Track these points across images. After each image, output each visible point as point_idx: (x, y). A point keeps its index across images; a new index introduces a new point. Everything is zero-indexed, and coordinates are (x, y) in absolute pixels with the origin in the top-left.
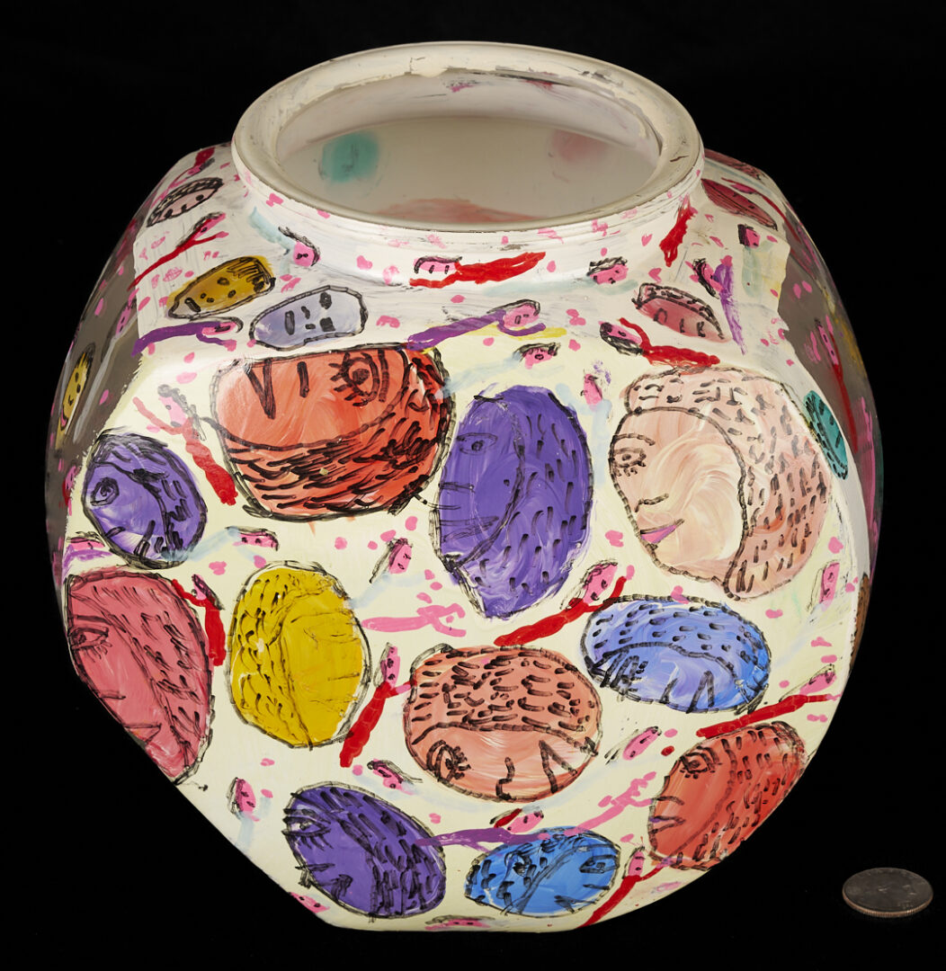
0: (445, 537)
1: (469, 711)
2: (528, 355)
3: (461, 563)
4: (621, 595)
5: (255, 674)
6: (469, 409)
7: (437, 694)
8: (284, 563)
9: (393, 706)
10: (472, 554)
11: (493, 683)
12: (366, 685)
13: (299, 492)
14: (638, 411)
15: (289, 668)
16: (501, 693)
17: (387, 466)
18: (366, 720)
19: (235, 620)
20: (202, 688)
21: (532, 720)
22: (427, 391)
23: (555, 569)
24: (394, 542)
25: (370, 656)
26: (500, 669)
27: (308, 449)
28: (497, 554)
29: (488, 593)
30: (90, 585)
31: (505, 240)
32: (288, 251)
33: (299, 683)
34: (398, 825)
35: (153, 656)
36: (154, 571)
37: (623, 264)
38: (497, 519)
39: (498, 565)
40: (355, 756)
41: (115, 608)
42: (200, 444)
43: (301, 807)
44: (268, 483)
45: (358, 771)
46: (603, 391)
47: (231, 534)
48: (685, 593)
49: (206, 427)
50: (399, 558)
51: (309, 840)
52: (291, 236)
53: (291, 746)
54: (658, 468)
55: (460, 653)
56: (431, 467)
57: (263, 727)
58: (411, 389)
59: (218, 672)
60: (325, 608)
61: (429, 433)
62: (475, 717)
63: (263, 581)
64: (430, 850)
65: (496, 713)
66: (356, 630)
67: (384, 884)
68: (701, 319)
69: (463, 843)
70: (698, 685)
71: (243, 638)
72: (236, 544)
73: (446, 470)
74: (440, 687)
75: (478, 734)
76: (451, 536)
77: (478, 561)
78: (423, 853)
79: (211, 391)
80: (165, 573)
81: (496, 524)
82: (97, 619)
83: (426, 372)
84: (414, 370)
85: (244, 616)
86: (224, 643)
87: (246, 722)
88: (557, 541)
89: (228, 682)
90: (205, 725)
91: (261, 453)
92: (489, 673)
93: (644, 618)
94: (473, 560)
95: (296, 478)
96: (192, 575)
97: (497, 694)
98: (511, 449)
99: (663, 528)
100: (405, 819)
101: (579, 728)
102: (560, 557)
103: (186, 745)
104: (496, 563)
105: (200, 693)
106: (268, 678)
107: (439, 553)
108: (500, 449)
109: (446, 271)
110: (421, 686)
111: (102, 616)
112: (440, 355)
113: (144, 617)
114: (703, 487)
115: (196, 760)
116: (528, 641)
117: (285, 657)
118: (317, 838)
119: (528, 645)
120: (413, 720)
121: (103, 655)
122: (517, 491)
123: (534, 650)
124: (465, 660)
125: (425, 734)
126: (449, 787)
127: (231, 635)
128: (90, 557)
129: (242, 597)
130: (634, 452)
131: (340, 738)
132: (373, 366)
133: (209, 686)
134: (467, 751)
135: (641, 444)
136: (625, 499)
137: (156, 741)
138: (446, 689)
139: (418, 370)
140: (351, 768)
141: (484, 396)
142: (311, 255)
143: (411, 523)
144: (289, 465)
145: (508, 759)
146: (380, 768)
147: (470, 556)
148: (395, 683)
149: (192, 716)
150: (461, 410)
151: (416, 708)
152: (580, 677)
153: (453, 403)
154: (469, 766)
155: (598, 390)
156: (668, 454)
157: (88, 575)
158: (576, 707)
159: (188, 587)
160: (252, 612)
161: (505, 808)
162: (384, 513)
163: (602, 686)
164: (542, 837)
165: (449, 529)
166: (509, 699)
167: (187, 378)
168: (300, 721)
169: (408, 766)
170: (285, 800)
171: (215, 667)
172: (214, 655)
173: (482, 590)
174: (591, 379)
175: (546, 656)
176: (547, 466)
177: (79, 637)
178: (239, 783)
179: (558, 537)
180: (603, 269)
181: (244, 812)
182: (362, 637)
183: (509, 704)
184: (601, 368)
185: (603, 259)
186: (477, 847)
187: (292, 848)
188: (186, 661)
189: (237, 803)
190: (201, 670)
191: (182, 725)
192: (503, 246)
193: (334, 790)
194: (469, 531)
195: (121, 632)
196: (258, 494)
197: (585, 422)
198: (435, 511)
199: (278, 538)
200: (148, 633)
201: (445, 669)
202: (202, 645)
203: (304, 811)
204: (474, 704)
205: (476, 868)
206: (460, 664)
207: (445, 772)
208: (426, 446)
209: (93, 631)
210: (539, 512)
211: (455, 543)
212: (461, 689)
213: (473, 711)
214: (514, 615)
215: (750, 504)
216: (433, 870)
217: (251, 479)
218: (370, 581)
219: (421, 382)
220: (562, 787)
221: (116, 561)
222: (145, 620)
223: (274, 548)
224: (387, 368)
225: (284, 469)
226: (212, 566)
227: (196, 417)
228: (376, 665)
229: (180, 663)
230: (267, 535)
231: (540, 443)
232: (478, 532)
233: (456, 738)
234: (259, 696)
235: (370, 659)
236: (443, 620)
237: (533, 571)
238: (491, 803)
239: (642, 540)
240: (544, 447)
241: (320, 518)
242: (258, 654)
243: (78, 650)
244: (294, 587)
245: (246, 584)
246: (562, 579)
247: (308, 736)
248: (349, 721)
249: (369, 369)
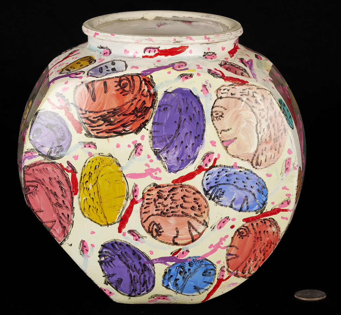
0: (154, 142)
1: (163, 209)
2: (183, 77)
3: (160, 152)
4: (216, 165)
5: (88, 197)
6: (162, 96)
7: (152, 203)
8: (98, 154)
9: (137, 208)
10: (164, 148)
11: (171, 198)
12: (127, 200)
13: (104, 128)
14: (221, 98)
15: (100, 194)
16: (174, 202)
17: (134, 117)
18: (127, 214)
19: (82, 177)
20: (70, 204)
21: (185, 213)
22: (148, 90)
23: (192, 154)
24: (137, 144)
25: (128, 188)
26: (173, 192)
27: (107, 112)
28: (172, 149)
29: (169, 163)
30: (32, 168)
31: (175, 40)
32: (101, 53)
33: (104, 200)
34: (138, 256)
35: (53, 194)
36: (53, 161)
37: (215, 55)
38: (172, 135)
39: (173, 153)
40: (123, 228)
41: (40, 176)
42: (70, 112)
43: (104, 250)
44: (93, 125)
45: (124, 234)
46: (209, 90)
47: (80, 144)
48: (238, 165)
49: (72, 106)
50: (138, 151)
51: (107, 264)
52: (102, 48)
53: (101, 226)
54: (228, 119)
55: (160, 187)
56: (149, 117)
57: (91, 218)
58: (142, 89)
59: (76, 197)
60: (112, 170)
61: (148, 105)
62: (165, 211)
63: (91, 162)
64: (149, 266)
65: (172, 210)
66: (123, 178)
67: (134, 281)
68: (242, 72)
69: (161, 263)
70: (243, 201)
71: (84, 184)
72: (82, 148)
73: (154, 117)
74: (153, 200)
75: (166, 218)
76: (156, 142)
77: (166, 151)
78: (147, 267)
79: (74, 93)
80: (57, 161)
81: (172, 137)
82: (34, 181)
83: (148, 83)
84: (143, 82)
85: (85, 175)
86: (78, 186)
87: (85, 217)
88: (193, 144)
89: (79, 201)
90: (71, 219)
91: (91, 114)
92: (170, 194)
93: (224, 174)
94: (164, 151)
95: (103, 122)
96: (67, 161)
97: (173, 202)
98: (177, 110)
99: (230, 140)
100: (141, 253)
101: (201, 216)
102: (194, 150)
103: (64, 228)
104: (172, 152)
105: (69, 207)
106: (93, 199)
107: (152, 149)
108: (173, 110)
109: (155, 52)
110: (146, 200)
111: (36, 180)
112: (152, 77)
113: (50, 179)
114: (243, 126)
115: (68, 234)
116: (184, 182)
117: (99, 190)
118: (110, 263)
119: (183, 183)
120: (143, 213)
121: (36, 195)
122: (179, 126)
123: (186, 185)
124: (162, 189)
125: (147, 219)
126: (156, 239)
127: (80, 183)
128: (32, 158)
129: (84, 168)
130: (220, 112)
131: (118, 221)
132: (129, 81)
133: (73, 203)
134: (162, 225)
135: (222, 110)
136: (216, 129)
137: (54, 227)
138: (155, 200)
139: (145, 82)
140: (122, 233)
141: (168, 91)
142: (109, 52)
143: (143, 138)
144: (100, 118)
145: (177, 228)
146: (132, 233)
147: (163, 150)
148: (137, 198)
149: (66, 216)
150: (160, 96)
151: (145, 208)
152: (202, 196)
153: (157, 94)
154: (163, 231)
155: (207, 90)
156: (231, 113)
157: (31, 165)
158: (200, 208)
159: (65, 165)
160: (88, 173)
161: (176, 248)
162: (133, 134)
163: (209, 200)
164: (189, 260)
165: (156, 139)
166: (177, 204)
167: (65, 89)
168: (104, 215)
169: (142, 232)
170: (98, 248)
171: (75, 196)
172: (74, 191)
173: (167, 162)
174: (204, 86)
175: (190, 187)
176: (190, 116)
177: (28, 189)
178: (83, 242)
179: (194, 142)
180: (208, 55)
181: (85, 254)
182: (125, 181)
183: (177, 206)
184: (208, 82)
185: (208, 51)
186: (166, 264)
187: (101, 268)
188: (64, 194)
189: (82, 250)
190: (70, 197)
191: (63, 220)
192: (174, 42)
193: (116, 243)
194: (163, 140)
195: (42, 185)
196: (90, 129)
197: (202, 101)
198: (151, 133)
199: (96, 145)
200: (51, 185)
201: (155, 192)
202: (70, 188)
203: (106, 252)
204: (165, 206)
205: (166, 273)
206: (160, 191)
207: (155, 234)
208: (147, 109)
209: (32, 186)
210: (187, 133)
211: (158, 144)
212: (160, 200)
213: (164, 209)
214: (179, 172)
215: (260, 133)
216: (151, 274)
217: (87, 124)
218: (128, 160)
219: (146, 86)
220: (196, 240)
221: (41, 158)
222: (50, 180)
223: (95, 149)
224: (134, 82)
225: (98, 120)
226: (74, 157)
227: (68, 103)
228: (130, 192)
229: (62, 195)
230: (93, 144)
231: (187, 108)
232: (166, 140)
233: (158, 220)
234: (90, 206)
235: (128, 189)
236: (154, 174)
237: (185, 155)
238: (171, 246)
239: (223, 144)
240: (188, 109)
241: (111, 137)
242: (90, 189)
243: (27, 194)
244: (102, 163)
245: (85, 163)
246: (195, 158)
247: (107, 221)
248: (121, 214)
249: (128, 83)
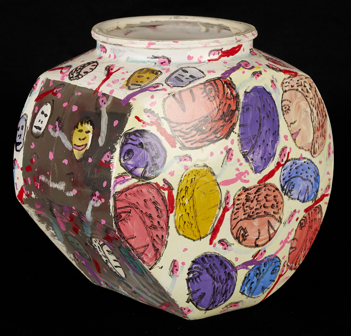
0: (242, 145)
1: (250, 212)
2: (255, 75)
3: (247, 154)
4: (289, 159)
5: (184, 213)
6: (243, 96)
7: (241, 207)
8: (194, 166)
9: (228, 214)
10: (250, 150)
11: (257, 199)
12: (220, 209)
13: (197, 138)
14: (286, 91)
15: (196, 208)
16: (259, 203)
17: (223, 122)
18: (219, 223)
19: (178, 193)
20: (165, 224)
21: (266, 212)
22: (231, 92)
23: (272, 151)
24: (228, 150)
25: (221, 196)
26: (258, 193)
27: (198, 121)
28: (257, 149)
29: (255, 164)
30: (124, 193)
31: (236, 39)
32: (155, 63)
33: (198, 214)
34: (225, 265)
35: (148, 216)
36: (148, 181)
38: (256, 135)
39: (258, 153)
40: (214, 239)
41: (133, 200)
42: (161, 127)
43: (194, 266)
44: (187, 136)
45: (215, 246)
46: (276, 85)
47: (176, 159)
48: (303, 156)
49: (163, 120)
50: (230, 156)
51: (194, 280)
52: (156, 58)
53: (194, 241)
54: (293, 111)
55: (248, 189)
56: (236, 120)
57: (185, 235)
58: (226, 93)
59: (172, 216)
60: (208, 180)
61: (234, 108)
62: (251, 214)
63: (187, 175)
64: (233, 273)
65: (257, 211)
66: (217, 187)
67: (216, 293)
69: (243, 268)
70: (305, 191)
71: (181, 199)
72: (178, 162)
73: (240, 119)
74: (242, 204)
75: (252, 221)
76: (244, 144)
77: (252, 152)
78: (231, 275)
79: (163, 107)
80: (152, 181)
81: (256, 137)
82: (127, 207)
83: (229, 86)
84: (225, 86)
85: (181, 190)
86: (174, 203)
87: (180, 234)
88: (272, 141)
89: (175, 219)
90: (165, 240)
91: (183, 126)
92: (256, 196)
93: (294, 167)
94: (251, 152)
95: (195, 132)
96: (163, 179)
97: (258, 203)
98: (257, 110)
99: (297, 132)
100: (227, 262)
101: (278, 213)
102: (273, 147)
103: (157, 250)
104: (257, 152)
105: (164, 227)
106: (188, 214)
107: (241, 152)
108: (254, 110)
109: (219, 54)
110: (236, 205)
111: (129, 205)
112: (231, 79)
113: (145, 201)
114: (304, 117)
115: (160, 256)
116: (267, 180)
117: (195, 204)
118: (198, 279)
119: (266, 182)
120: (233, 220)
121: (129, 221)
122: (260, 124)
123: (268, 184)
124: (249, 192)
125: (236, 225)
126: (242, 245)
127: (177, 199)
128: (124, 182)
129: (180, 183)
130: (287, 106)
131: (210, 233)
132: (213, 86)
133: (168, 222)
134: (248, 230)
135: (288, 103)
136: (287, 123)
137: (146, 252)
138: (243, 205)
139: (227, 85)
140: (213, 244)
141: (247, 91)
142: (167, 61)
143: (232, 142)
144: (193, 128)
145: (259, 229)
146: (222, 242)
147: (250, 151)
148: (228, 206)
149: (160, 237)
150: (242, 98)
151: (234, 215)
152: (279, 192)
153: (239, 95)
154: (248, 235)
155: (275, 85)
156: (294, 106)
157: (123, 190)
158: (278, 205)
159: (161, 184)
160: (184, 188)
161: (257, 249)
162: (224, 140)
163: (284, 195)
164: (265, 261)
165: (243, 142)
166: (261, 205)
167: (153, 104)
168: (198, 229)
169: (230, 239)
170: (188, 264)
171: (171, 214)
172: (171, 210)
173: (254, 163)
174: (272, 81)
175: (271, 186)
176: (267, 113)
177: (119, 216)
178: (174, 261)
179: (272, 140)
180: (251, 52)
181: (174, 274)
182: (219, 190)
183: (260, 207)
184: (274, 77)
186: (247, 268)
187: (188, 286)
188: (160, 216)
189: (172, 271)
190: (165, 217)
191: (157, 243)
192: (236, 41)
193: (206, 256)
194: (249, 142)
195: (136, 209)
196: (183, 141)
197: (274, 96)
198: (239, 136)
199: (191, 157)
200: (146, 207)
201: (243, 197)
202: (166, 206)
203: (195, 268)
204: (251, 209)
205: (245, 278)
206: (248, 194)
207: (241, 239)
208: (233, 112)
209: (125, 212)
210: (267, 131)
211: (245, 147)
212: (248, 204)
213: (251, 212)
214: (263, 171)
215: (314, 122)
216: (233, 281)
217: (180, 136)
218: (222, 167)
219: (228, 89)
220: (272, 238)
221: (134, 181)
222: (145, 202)
223: (191, 161)
224: (218, 86)
225: (191, 130)
226: (170, 173)
227: (159, 117)
228: (223, 200)
229: (158, 216)
230: (188, 156)
231: (264, 105)
232: (251, 141)
233: (244, 224)
234: (185, 222)
235: (221, 198)
236: (243, 177)
237: (267, 153)
238: (253, 249)
239: (292, 137)
240: (265, 106)
241: (205, 146)
242: (186, 205)
243: (119, 222)
244: (198, 175)
245: (182, 178)
246: (274, 155)
247: (200, 235)
248: (214, 225)
249: (212, 88)
